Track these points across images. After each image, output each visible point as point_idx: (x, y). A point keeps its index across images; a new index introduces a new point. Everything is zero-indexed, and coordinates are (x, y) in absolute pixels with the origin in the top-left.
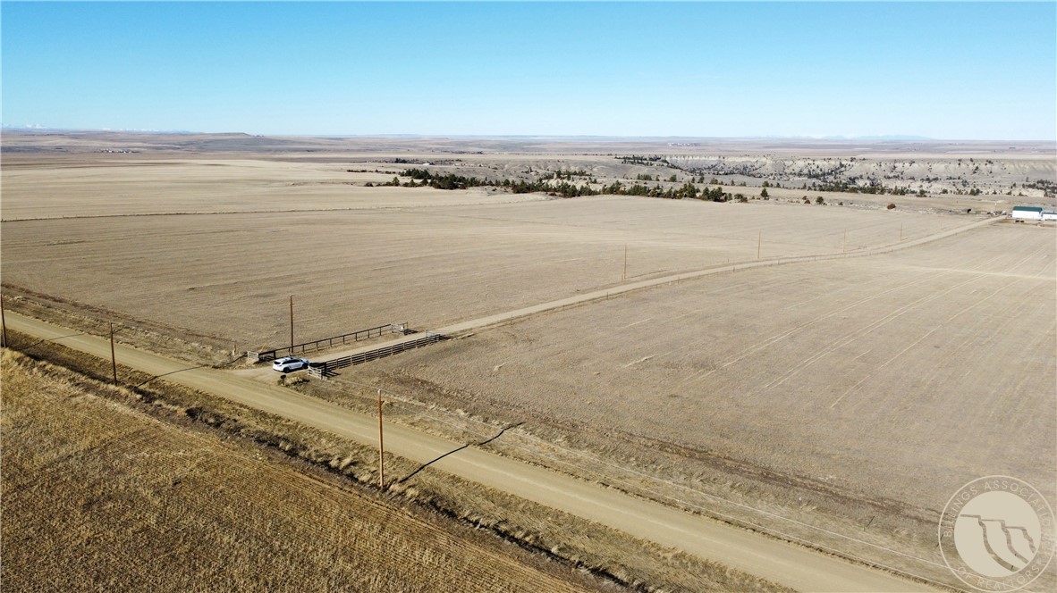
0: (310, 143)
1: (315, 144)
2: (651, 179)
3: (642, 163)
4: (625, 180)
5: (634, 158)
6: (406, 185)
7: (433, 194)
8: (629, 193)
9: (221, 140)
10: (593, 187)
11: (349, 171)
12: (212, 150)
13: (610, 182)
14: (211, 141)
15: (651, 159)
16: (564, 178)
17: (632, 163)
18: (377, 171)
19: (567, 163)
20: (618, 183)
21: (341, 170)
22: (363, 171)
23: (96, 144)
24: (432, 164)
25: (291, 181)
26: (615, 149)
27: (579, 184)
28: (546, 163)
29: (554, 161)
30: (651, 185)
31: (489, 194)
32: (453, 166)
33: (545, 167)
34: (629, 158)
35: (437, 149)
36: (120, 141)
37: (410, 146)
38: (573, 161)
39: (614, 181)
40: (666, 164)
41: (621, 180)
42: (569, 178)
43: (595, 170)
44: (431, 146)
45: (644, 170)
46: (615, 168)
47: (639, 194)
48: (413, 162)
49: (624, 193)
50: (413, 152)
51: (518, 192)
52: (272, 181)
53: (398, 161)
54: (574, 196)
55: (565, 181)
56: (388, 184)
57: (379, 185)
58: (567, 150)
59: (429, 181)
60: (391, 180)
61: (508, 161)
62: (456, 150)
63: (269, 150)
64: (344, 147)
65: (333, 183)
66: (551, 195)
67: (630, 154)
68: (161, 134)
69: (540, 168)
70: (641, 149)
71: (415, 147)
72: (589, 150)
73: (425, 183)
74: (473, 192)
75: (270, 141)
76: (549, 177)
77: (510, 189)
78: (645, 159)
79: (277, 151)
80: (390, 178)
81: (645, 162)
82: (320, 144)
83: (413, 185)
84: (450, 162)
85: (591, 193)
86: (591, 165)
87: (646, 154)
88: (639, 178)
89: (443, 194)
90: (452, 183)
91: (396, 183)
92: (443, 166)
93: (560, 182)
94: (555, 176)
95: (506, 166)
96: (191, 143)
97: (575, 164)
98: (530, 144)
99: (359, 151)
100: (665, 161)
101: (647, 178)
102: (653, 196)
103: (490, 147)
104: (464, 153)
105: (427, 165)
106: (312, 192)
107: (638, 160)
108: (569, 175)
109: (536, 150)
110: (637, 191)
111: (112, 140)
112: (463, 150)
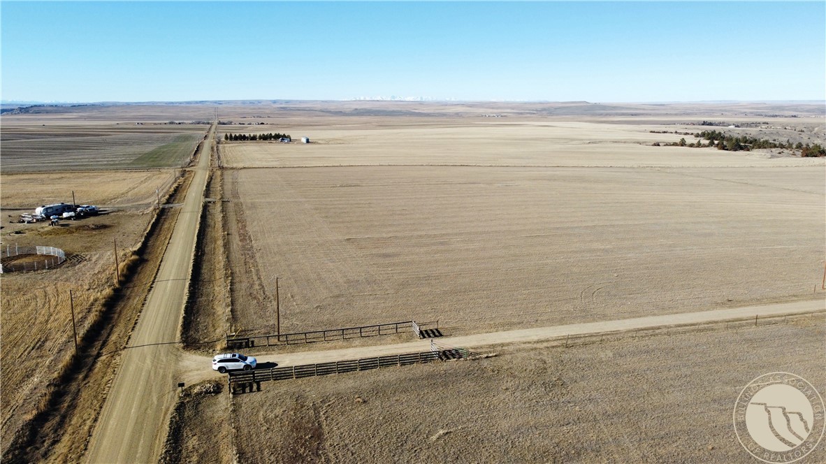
0: (636, 109)
1: (640, 109)
6: (692, 145)
9: (567, 107)
11: (651, 132)
14: (560, 108)
18: (676, 132)
21: (645, 131)
22: (665, 132)
23: (481, 111)
24: (738, 126)
25: (587, 140)
31: (773, 157)
32: (759, 128)
35: (751, 113)
37: (726, 111)
44: (747, 111)
48: (717, 124)
50: (726, 116)
52: (573, 140)
53: (704, 123)
56: (675, 144)
57: (667, 145)
59: (716, 142)
60: (680, 141)
62: (772, 114)
64: (664, 112)
65: (625, 142)
68: (526, 103)
71: (729, 111)
73: (711, 144)
74: (756, 157)
75: (603, 107)
77: (799, 152)
79: (606, 115)
80: (677, 139)
82: (644, 109)
83: (699, 145)
84: (756, 124)
89: (720, 155)
90: (739, 145)
91: (683, 144)
92: (748, 129)
95: (817, 129)
96: (544, 110)
99: (676, 115)
103: (810, 111)
104: (776, 116)
105: (732, 127)
106: (599, 150)
111: (493, 108)
112: (777, 114)
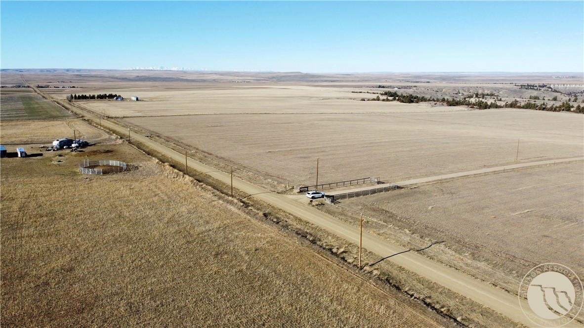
0: (333, 77)
1: (335, 77)
2: (539, 99)
3: (534, 89)
4: (521, 99)
5: (528, 85)
6: (384, 100)
7: (399, 105)
8: (523, 107)
9: (289, 76)
10: (499, 103)
11: (353, 92)
12: (283, 81)
13: (510, 100)
14: (283, 76)
15: (540, 86)
16: (480, 98)
17: (526, 89)
18: (368, 92)
19: (483, 89)
20: (516, 101)
21: (349, 92)
22: (360, 92)
23: (230, 78)
24: (400, 88)
25: (322, 97)
26: (515, 80)
27: (490, 101)
28: (469, 89)
29: (474, 87)
30: (539, 103)
31: (432, 106)
32: (411, 90)
33: (469, 90)
34: (525, 86)
35: (403, 80)
36: (241, 76)
37: (387, 78)
38: (487, 88)
39: (514, 100)
40: (550, 90)
41: (518, 99)
42: (483, 98)
43: (501, 92)
44: (399, 78)
45: (535, 93)
46: (515, 91)
47: (530, 108)
48: (388, 87)
49: (519, 107)
50: (389, 82)
51: (450, 105)
52: (312, 97)
53: (380, 87)
54: (486, 108)
55: (481, 99)
56: (374, 100)
57: (369, 100)
58: (483, 80)
59: (397, 98)
60: (375, 98)
61: (445, 87)
62: (415, 81)
63: (312, 81)
64: (351, 79)
65: (344, 99)
66: (471, 107)
67: (525, 83)
68: (260, 73)
69: (465, 91)
70: (534, 80)
71: (389, 79)
72: (498, 80)
73: (394, 99)
74: (423, 105)
75: (312, 76)
76: (471, 97)
77: (445, 104)
78: (536, 86)
79: (316, 81)
80: (375, 96)
81: (536, 88)
82: (338, 78)
83: (388, 100)
84: (410, 87)
85: (497, 107)
86: (499, 90)
87: (537, 83)
88: (530, 98)
89: (406, 106)
90: (411, 99)
91: (378, 99)
92: (405, 90)
93: (478, 100)
94: (474, 96)
95: (444, 90)
96: (274, 77)
97: (488, 89)
98: (460, 77)
99: (359, 81)
100: (550, 88)
101: (536, 98)
102: (540, 109)
103: (435, 79)
104: (418, 82)
105: (396, 89)
106: (333, 104)
107: (531, 87)
108: (483, 96)
109: (463, 80)
110: (528, 106)
111: (238, 76)
112: (418, 81)
